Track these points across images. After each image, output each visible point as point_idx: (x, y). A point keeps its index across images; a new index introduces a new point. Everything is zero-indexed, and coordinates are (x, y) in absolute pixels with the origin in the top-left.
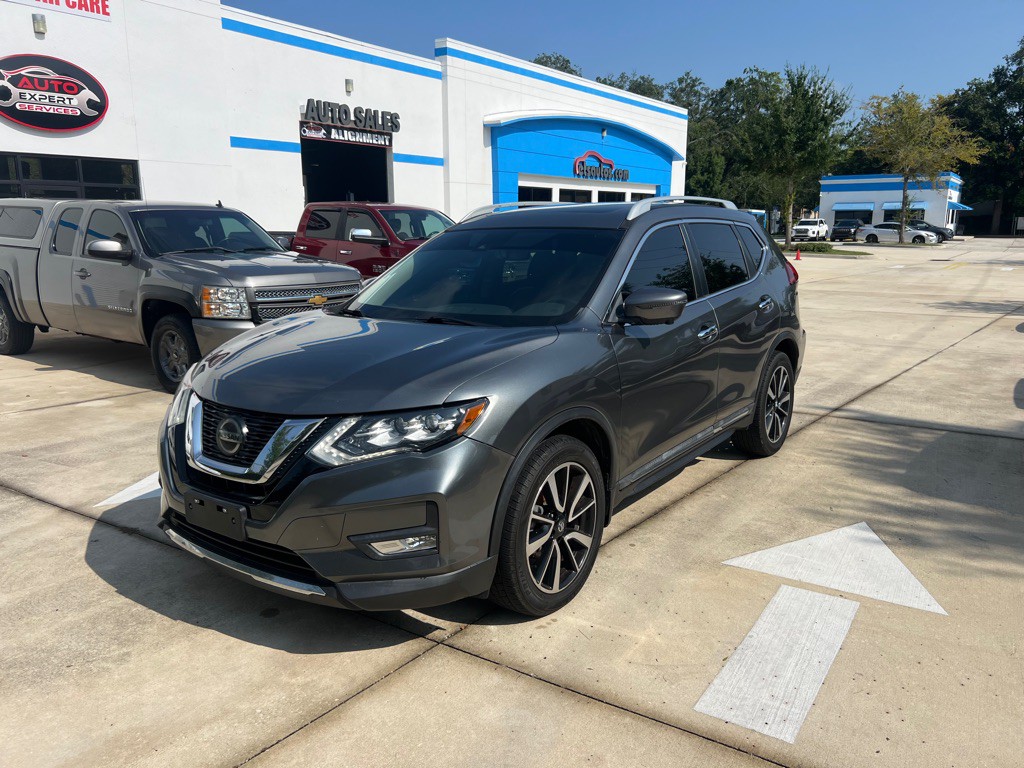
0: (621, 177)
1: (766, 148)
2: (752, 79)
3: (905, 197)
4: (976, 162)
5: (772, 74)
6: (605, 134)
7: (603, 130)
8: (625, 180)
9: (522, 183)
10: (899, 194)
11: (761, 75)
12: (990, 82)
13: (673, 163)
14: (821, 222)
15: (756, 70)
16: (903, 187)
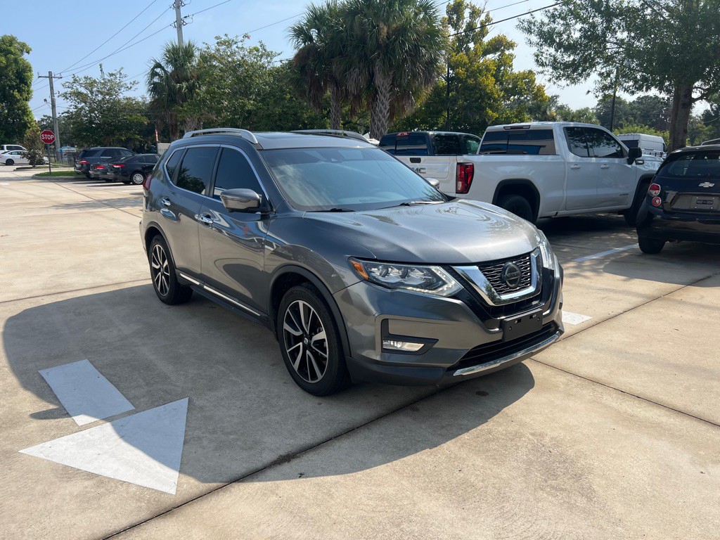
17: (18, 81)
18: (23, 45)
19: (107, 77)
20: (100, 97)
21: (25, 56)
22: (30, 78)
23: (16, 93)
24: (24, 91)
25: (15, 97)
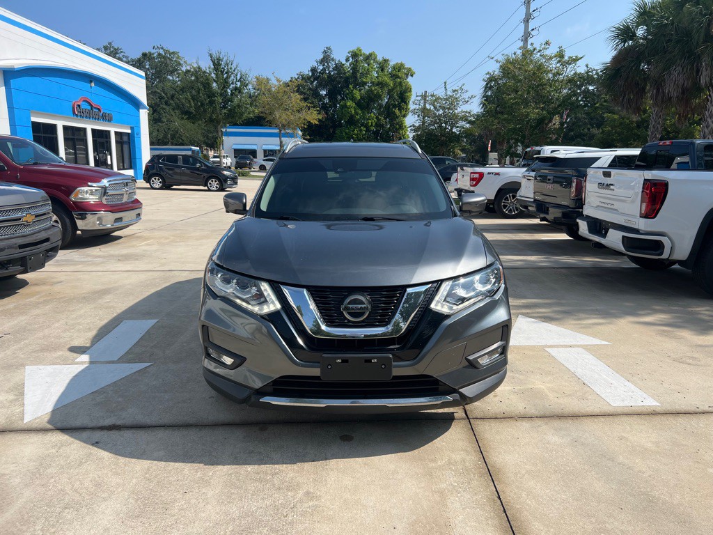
0: (107, 118)
1: (202, 105)
2: (159, 54)
3: (281, 142)
4: (317, 123)
5: (174, 53)
6: (93, 84)
7: (91, 82)
8: (110, 121)
9: (34, 119)
10: (277, 140)
11: (166, 52)
12: (308, 75)
13: (141, 110)
14: (227, 157)
15: (162, 48)
16: (279, 135)
17: (400, 100)
18: (409, 70)
19: (449, 93)
20: (441, 112)
21: (410, 79)
22: (409, 97)
23: (397, 111)
24: (403, 108)
25: (396, 114)
